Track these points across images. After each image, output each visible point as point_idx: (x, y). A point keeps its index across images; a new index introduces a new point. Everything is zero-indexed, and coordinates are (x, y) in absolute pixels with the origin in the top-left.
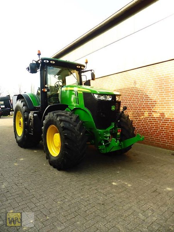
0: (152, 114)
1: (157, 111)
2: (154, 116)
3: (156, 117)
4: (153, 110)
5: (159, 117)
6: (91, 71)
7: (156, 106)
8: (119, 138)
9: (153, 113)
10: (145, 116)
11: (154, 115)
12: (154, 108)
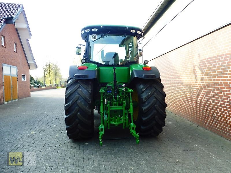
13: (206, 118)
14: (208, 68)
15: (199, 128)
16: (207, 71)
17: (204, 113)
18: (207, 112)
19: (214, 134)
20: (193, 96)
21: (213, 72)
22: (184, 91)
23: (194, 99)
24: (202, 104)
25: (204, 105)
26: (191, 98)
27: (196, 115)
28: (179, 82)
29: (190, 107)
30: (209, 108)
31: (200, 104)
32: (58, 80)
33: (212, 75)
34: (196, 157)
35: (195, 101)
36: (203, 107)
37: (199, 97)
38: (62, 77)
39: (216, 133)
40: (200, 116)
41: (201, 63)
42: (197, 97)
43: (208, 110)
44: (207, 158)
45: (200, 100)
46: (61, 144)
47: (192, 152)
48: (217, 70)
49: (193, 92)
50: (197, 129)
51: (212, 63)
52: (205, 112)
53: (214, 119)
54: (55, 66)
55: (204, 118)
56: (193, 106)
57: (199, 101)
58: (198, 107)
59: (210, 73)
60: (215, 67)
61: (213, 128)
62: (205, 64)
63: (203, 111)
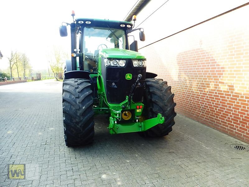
0: (218, 85)
1: (225, 82)
2: (221, 89)
3: (223, 90)
4: (220, 81)
5: (226, 90)
6: (140, 30)
7: (223, 75)
8: (140, 116)
9: (220, 84)
10: (210, 88)
11: (221, 87)
12: (221, 78)
13: (194, 110)
14: (197, 59)
15: (187, 119)
16: (195, 62)
17: (191, 105)
18: (195, 103)
19: (201, 124)
20: (181, 88)
21: (201, 64)
22: (172, 83)
23: (182, 90)
24: (190, 96)
25: (192, 96)
26: (179, 90)
27: (184, 106)
28: (167, 74)
29: (178, 99)
30: (197, 100)
31: (188, 95)
32: (27, 72)
33: (200, 66)
34: (187, 146)
35: (183, 92)
36: (191, 98)
37: (186, 89)
38: (32, 69)
39: (203, 123)
40: (188, 107)
41: (190, 54)
42: (185, 89)
43: (196, 101)
44: (197, 147)
45: (188, 91)
46: (47, 142)
47: (183, 142)
48: (205, 61)
49: (181, 84)
50: (185, 120)
51: (201, 54)
52: (192, 103)
53: (201, 110)
54: (24, 55)
55: (192, 109)
56: (180, 98)
57: (187, 93)
58: (186, 99)
59: (199, 64)
60: (204, 58)
61: (200, 119)
62: (194, 55)
63: (191, 102)
